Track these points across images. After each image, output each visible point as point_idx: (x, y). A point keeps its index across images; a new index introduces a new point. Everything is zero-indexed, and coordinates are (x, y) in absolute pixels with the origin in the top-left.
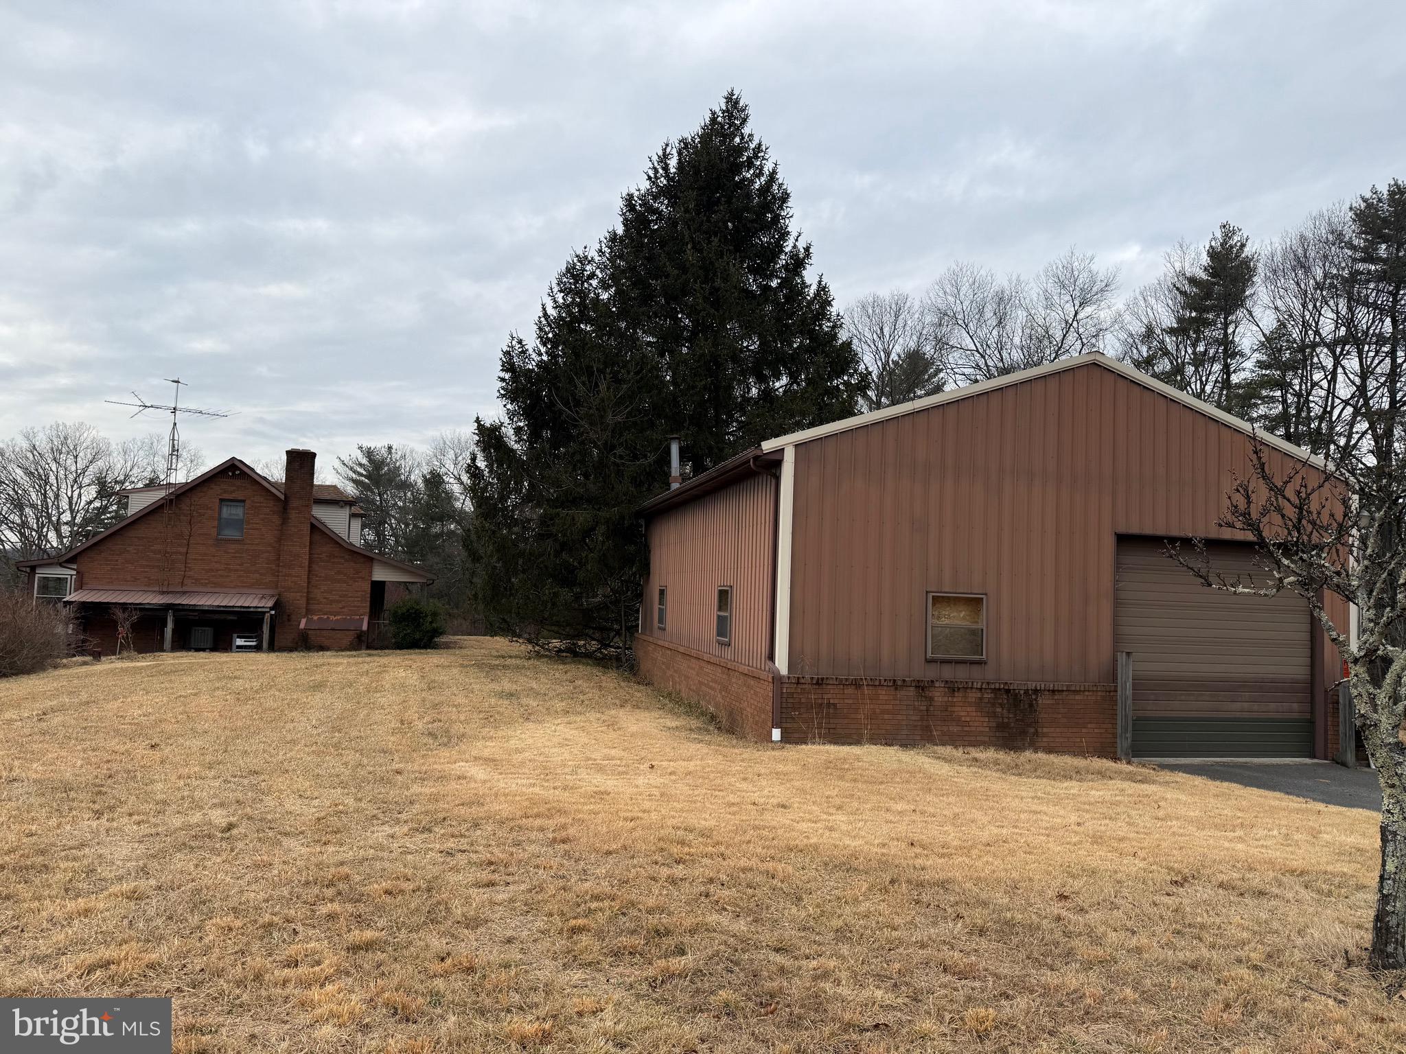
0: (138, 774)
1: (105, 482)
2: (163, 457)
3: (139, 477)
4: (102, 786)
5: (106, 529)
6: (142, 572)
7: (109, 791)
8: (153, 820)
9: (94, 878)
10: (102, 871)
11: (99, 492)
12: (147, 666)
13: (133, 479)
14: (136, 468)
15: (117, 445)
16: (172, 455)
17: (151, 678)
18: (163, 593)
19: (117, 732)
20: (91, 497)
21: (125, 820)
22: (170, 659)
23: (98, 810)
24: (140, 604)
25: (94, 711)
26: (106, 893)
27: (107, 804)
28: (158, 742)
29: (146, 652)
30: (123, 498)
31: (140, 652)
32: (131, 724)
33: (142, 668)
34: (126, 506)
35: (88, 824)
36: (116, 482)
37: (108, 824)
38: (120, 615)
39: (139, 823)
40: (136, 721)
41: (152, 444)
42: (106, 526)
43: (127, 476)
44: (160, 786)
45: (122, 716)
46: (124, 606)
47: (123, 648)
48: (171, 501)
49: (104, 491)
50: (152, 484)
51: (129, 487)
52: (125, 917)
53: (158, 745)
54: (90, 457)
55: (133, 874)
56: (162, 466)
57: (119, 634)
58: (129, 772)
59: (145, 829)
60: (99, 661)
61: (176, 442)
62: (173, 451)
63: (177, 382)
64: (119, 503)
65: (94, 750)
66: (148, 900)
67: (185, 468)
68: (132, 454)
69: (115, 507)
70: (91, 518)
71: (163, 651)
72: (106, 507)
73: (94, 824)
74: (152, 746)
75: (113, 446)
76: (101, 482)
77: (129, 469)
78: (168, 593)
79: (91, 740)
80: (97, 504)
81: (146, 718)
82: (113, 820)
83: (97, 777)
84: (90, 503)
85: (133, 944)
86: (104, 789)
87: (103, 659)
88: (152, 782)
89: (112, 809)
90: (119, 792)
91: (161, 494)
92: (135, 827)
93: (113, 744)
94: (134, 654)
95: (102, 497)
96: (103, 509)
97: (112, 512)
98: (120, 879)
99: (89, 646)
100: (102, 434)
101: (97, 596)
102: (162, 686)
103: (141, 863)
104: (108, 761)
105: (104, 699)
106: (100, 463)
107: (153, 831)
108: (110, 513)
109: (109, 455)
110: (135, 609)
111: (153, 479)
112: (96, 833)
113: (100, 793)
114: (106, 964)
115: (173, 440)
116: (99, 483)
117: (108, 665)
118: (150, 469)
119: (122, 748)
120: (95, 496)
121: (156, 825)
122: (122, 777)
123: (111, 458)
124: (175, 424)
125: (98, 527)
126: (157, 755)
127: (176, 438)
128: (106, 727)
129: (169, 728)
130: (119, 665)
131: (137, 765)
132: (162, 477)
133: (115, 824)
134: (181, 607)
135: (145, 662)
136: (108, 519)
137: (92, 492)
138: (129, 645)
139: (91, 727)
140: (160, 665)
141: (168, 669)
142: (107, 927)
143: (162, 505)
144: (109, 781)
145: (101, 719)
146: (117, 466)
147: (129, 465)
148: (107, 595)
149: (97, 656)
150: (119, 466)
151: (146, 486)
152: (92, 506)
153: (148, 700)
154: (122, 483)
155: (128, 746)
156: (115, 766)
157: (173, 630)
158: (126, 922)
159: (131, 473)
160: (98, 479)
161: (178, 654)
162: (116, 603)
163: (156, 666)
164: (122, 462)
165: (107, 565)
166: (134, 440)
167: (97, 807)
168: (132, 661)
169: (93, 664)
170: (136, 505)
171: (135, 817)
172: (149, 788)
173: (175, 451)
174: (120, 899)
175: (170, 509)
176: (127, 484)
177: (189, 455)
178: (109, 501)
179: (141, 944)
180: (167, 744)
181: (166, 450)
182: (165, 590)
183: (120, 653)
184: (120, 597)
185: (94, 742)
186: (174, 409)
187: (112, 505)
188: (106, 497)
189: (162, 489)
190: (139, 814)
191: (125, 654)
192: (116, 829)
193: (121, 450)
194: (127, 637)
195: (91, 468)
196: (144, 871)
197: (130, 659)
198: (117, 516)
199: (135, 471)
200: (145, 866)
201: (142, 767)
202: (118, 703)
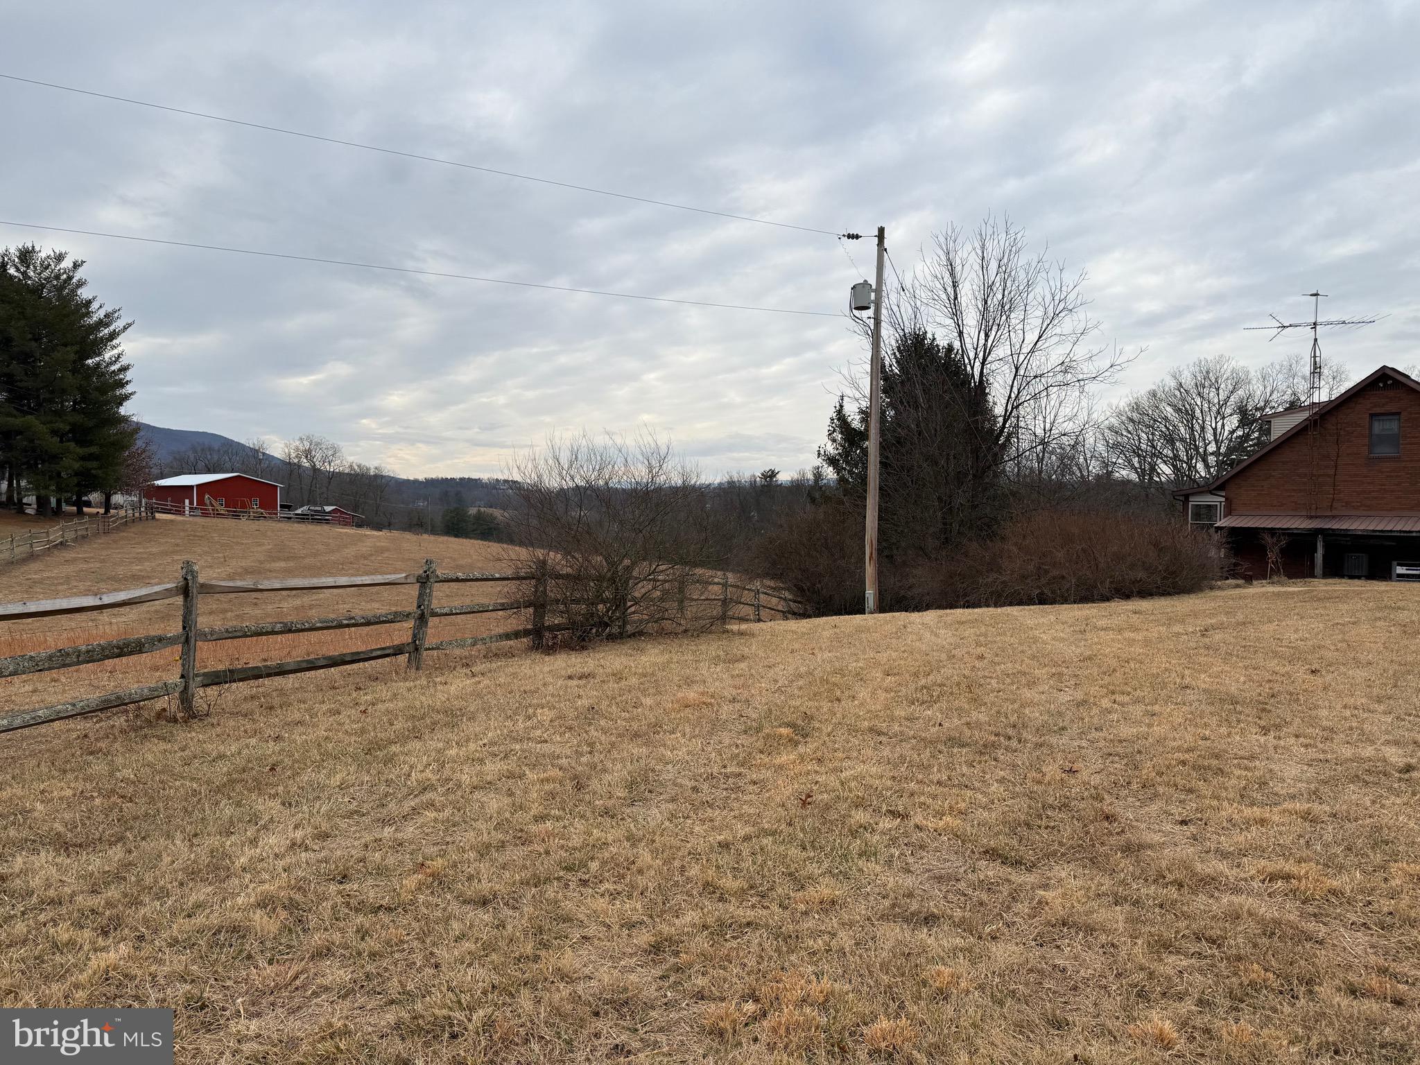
0: (1301, 697)
1: (1246, 410)
2: (1304, 378)
3: (1280, 400)
4: (1266, 704)
5: (1249, 456)
6: (1289, 496)
7: (1273, 709)
8: (1321, 746)
9: (1267, 791)
10: (1274, 786)
11: (1240, 421)
12: (1299, 591)
13: (1274, 404)
14: (1276, 392)
15: (1256, 372)
16: (1314, 373)
17: (1304, 604)
18: (1311, 517)
19: (1276, 654)
20: (1233, 426)
21: (1292, 740)
22: (1322, 586)
23: (1264, 726)
24: (1288, 529)
25: (1250, 632)
26: (1280, 808)
27: (1272, 722)
28: (1318, 668)
29: (1297, 577)
30: (1265, 424)
31: (1290, 578)
32: (1288, 647)
33: (1293, 593)
34: (1268, 432)
35: (1255, 739)
36: (1257, 409)
37: (1275, 742)
38: (1269, 539)
39: (1306, 746)
40: (1294, 645)
41: (1291, 366)
42: (1248, 454)
43: (1267, 402)
44: (1324, 713)
45: (1278, 639)
46: (1272, 531)
47: (1275, 572)
48: (1315, 421)
49: (1246, 418)
50: (1293, 407)
51: (1270, 413)
52: (1300, 836)
53: (1319, 671)
54: (1230, 387)
55: (1305, 795)
56: (1302, 387)
57: (1268, 559)
58: (1291, 694)
59: (1312, 753)
60: (1251, 584)
61: (1318, 359)
62: (1315, 368)
63: (1316, 295)
64: (1260, 430)
65: (1255, 669)
66: (1323, 825)
67: (1327, 386)
68: (1271, 379)
69: (1256, 435)
70: (1235, 447)
71: (1314, 576)
72: (1248, 435)
73: (1262, 739)
74: (1312, 671)
75: (1252, 374)
76: (1242, 411)
77: (1268, 394)
78: (1317, 517)
79: (1252, 659)
80: (1240, 433)
81: (1302, 643)
82: (1280, 738)
83: (1260, 695)
84: (1232, 432)
85: (1312, 864)
86: (1268, 707)
87: (1255, 582)
88: (1316, 707)
89: (1278, 727)
90: (1283, 711)
91: (1306, 415)
92: (1302, 749)
93: (1272, 664)
94: (1284, 578)
95: (1243, 426)
96: (1246, 437)
97: (1254, 439)
98: (1293, 797)
99: (1240, 570)
100: (1242, 363)
101: (1246, 521)
102: (1317, 612)
103: (1312, 786)
104: (1270, 681)
105: (1260, 621)
106: (1241, 392)
107: (1322, 756)
108: (1252, 440)
109: (1249, 383)
110: (1284, 534)
111: (1294, 402)
112: (1264, 747)
113: (1264, 710)
114: (1287, 877)
115: (1315, 357)
116: (1240, 412)
117: (1259, 589)
118: (1289, 392)
119: (1283, 671)
120: (1237, 425)
121: (1324, 752)
122: (1285, 698)
123: (1251, 387)
124: (1316, 340)
125: (1241, 455)
126: (1319, 681)
127: (1318, 354)
128: (1263, 648)
129: (1329, 655)
130: (1271, 589)
131: (1299, 688)
132: (1303, 399)
133: (1282, 743)
134: (1331, 532)
135: (1295, 587)
136: (1251, 446)
137: (1234, 421)
138: (1279, 570)
139: (1250, 646)
140: (1313, 591)
141: (1321, 595)
142: (1284, 841)
143: (1307, 426)
144: (1272, 700)
145: (1258, 639)
146: (1257, 392)
147: (1268, 390)
148: (1254, 520)
149: (1249, 579)
150: (1259, 393)
151: (1286, 409)
152: (1235, 435)
153: (1303, 625)
154: (1263, 409)
155: (1288, 668)
156: (1277, 687)
157: (1324, 556)
158: (1302, 841)
159: (1271, 399)
160: (1239, 408)
161: (1330, 581)
162: (1264, 529)
163: (1308, 592)
164: (1261, 388)
165: (1253, 490)
166: (1272, 364)
167: (1263, 723)
168: (1283, 585)
169: (1245, 587)
170: (1279, 429)
171: (1302, 740)
172: (1314, 713)
173: (1316, 369)
174: (1295, 817)
175: (1315, 430)
176: (1267, 410)
177: (1330, 372)
178: (1250, 429)
179: (1320, 867)
180: (1328, 671)
181: (1307, 370)
182: (1313, 514)
183: (1270, 578)
184: (1267, 522)
185: (1254, 661)
186: (1315, 324)
187: (1253, 432)
188: (1247, 425)
189: (1306, 410)
190: (1305, 737)
191: (1275, 578)
192: (1284, 748)
193: (1260, 377)
194: (1277, 561)
195: (1232, 399)
196: (1315, 795)
197: (1282, 584)
198: (1259, 443)
199: (1274, 396)
200: (1317, 789)
201: (1304, 691)
202: (1272, 627)
